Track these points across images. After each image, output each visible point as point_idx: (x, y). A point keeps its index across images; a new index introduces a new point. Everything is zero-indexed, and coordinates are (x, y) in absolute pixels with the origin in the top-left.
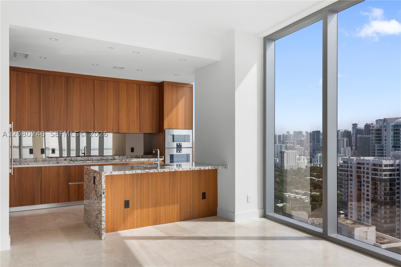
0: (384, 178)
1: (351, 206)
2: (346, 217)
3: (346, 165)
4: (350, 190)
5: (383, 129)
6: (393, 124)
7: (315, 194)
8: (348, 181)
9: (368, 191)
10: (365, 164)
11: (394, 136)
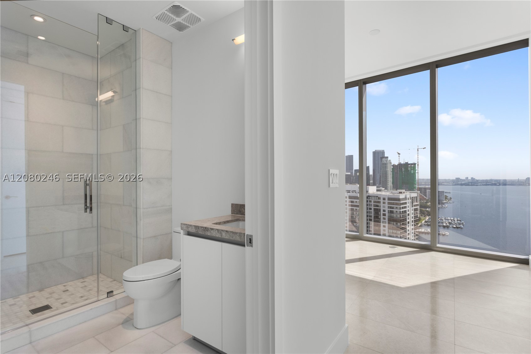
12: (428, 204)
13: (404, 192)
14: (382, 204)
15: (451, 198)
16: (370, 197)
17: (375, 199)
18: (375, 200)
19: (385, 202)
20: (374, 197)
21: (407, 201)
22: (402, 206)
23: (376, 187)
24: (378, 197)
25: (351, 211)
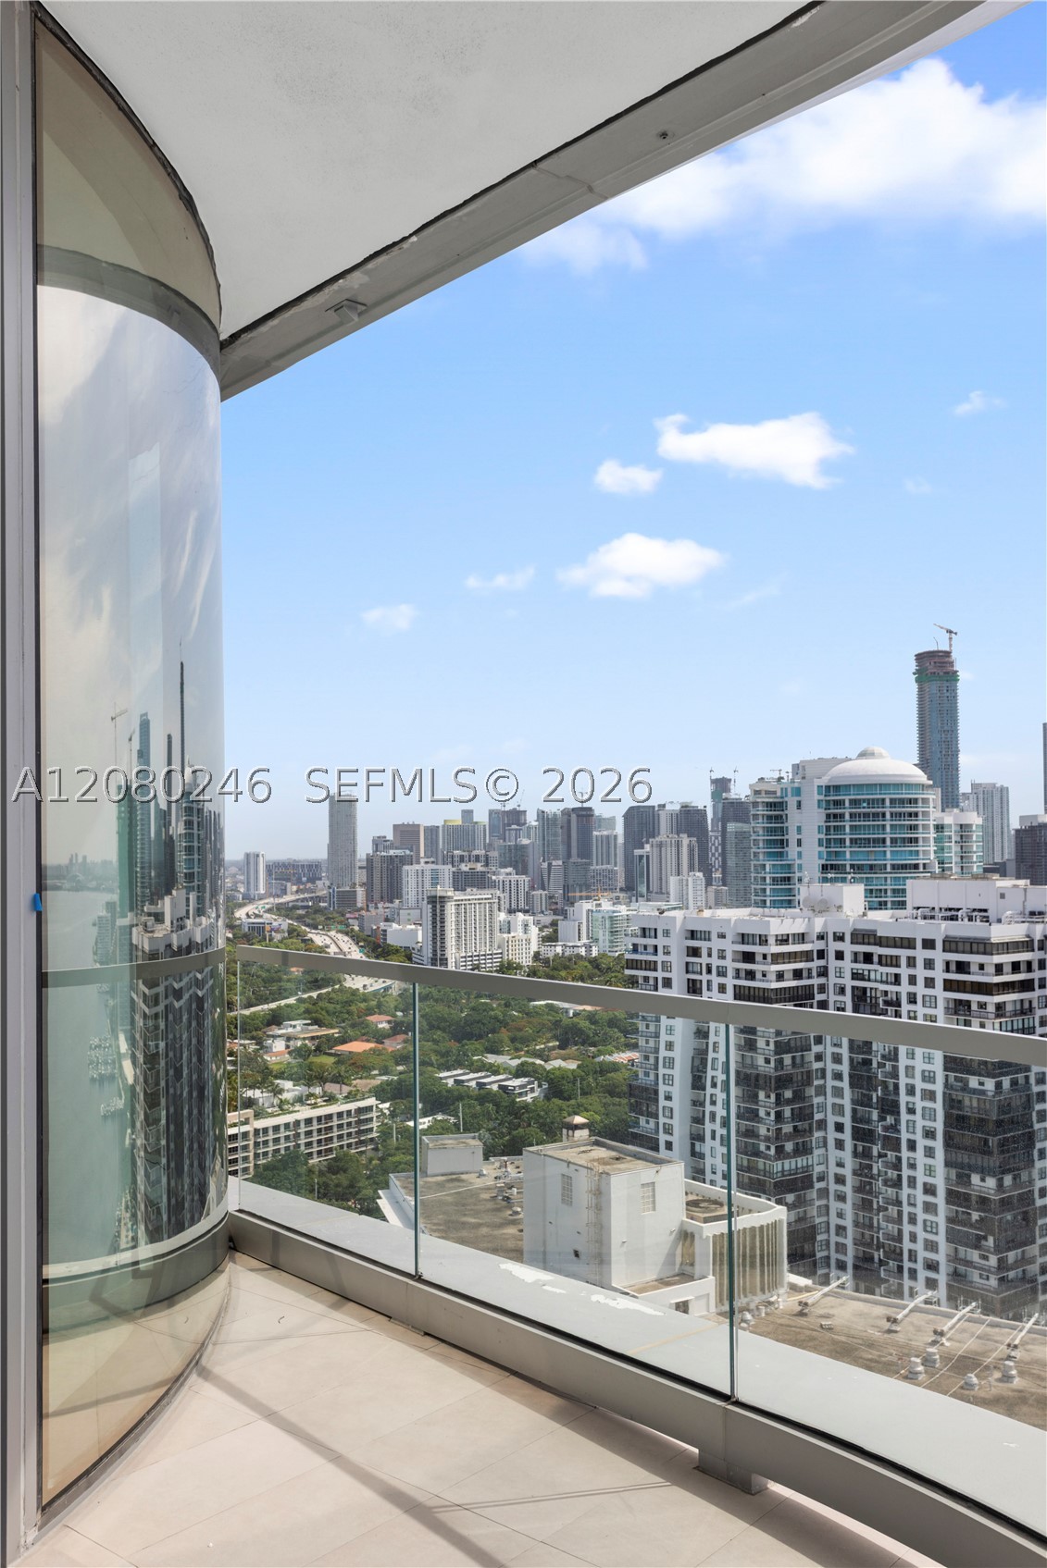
0: (775, 985)
1: (668, 1104)
2: (593, 1138)
3: (651, 941)
4: (664, 1038)
5: (791, 801)
6: (824, 781)
7: (560, 1068)
10: (714, 936)
11: (828, 828)
25: (956, 1013)
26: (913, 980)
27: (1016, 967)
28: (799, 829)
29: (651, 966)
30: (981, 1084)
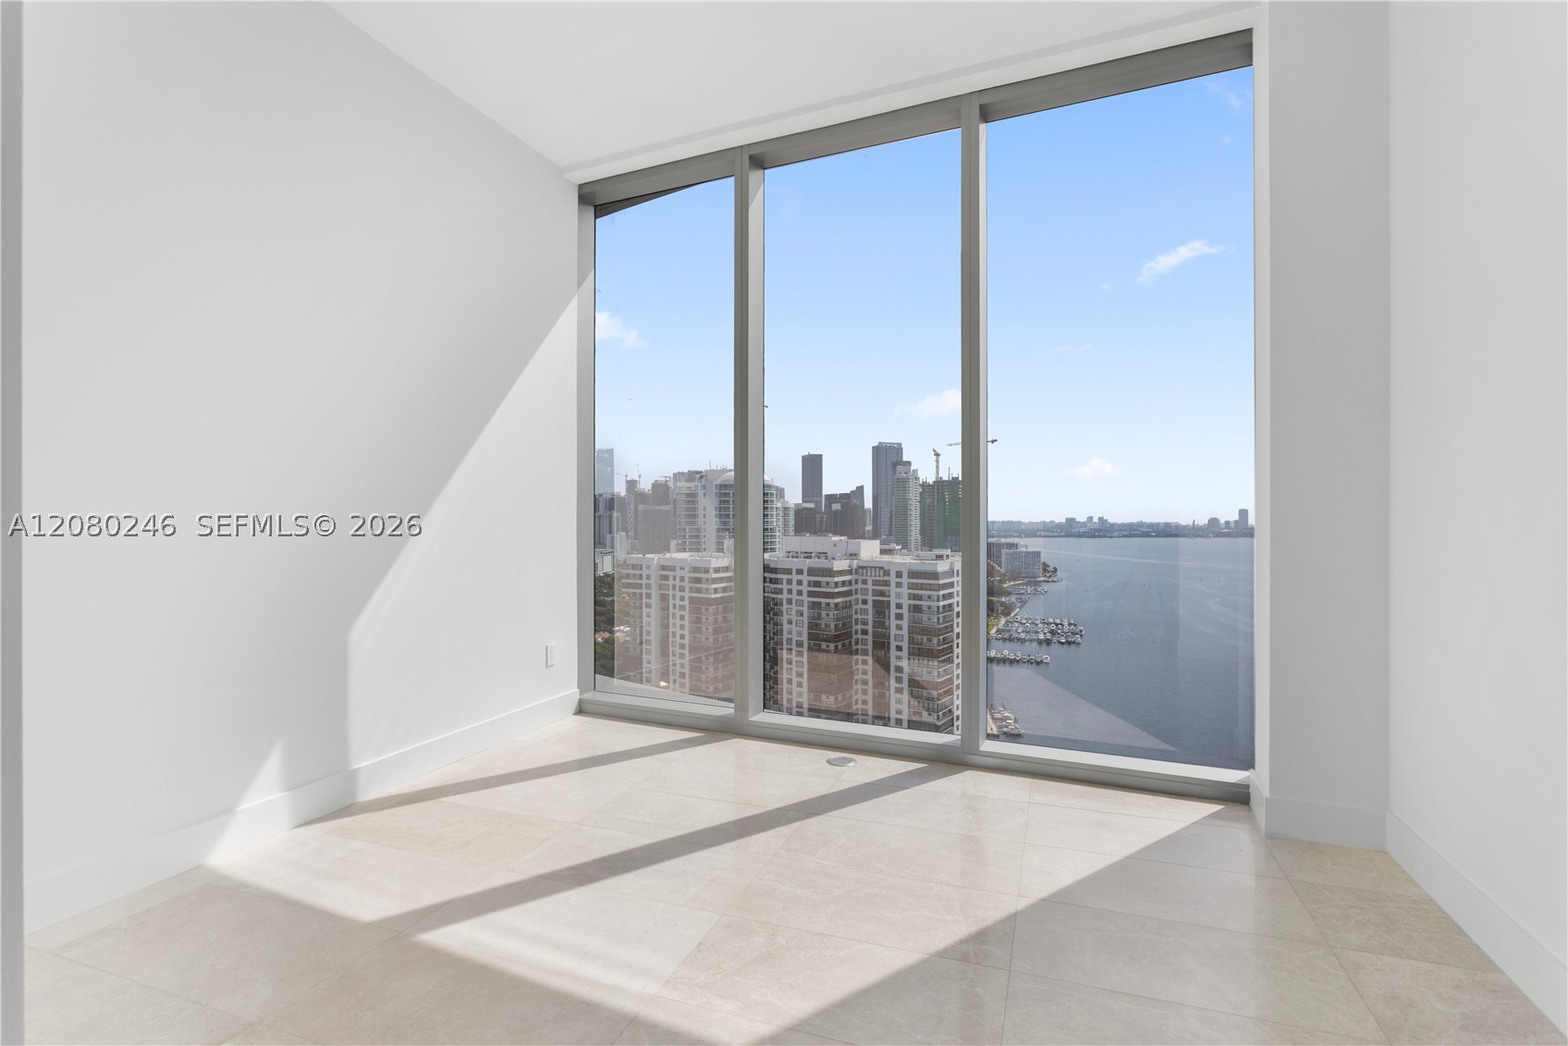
0: (714, 596)
3: (639, 572)
5: (701, 493)
6: (719, 482)
8: (641, 608)
9: (682, 627)
10: (678, 568)
12: (1005, 586)
13: (948, 556)
14: (893, 589)
15: (1055, 570)
16: (865, 571)
17: (877, 574)
18: (877, 578)
19: (901, 583)
20: (873, 570)
21: (954, 579)
22: (942, 593)
23: (878, 541)
24: (884, 571)
25: (813, 609)
26: (790, 591)
27: (844, 583)
28: (705, 509)
29: (639, 586)
30: (828, 646)
